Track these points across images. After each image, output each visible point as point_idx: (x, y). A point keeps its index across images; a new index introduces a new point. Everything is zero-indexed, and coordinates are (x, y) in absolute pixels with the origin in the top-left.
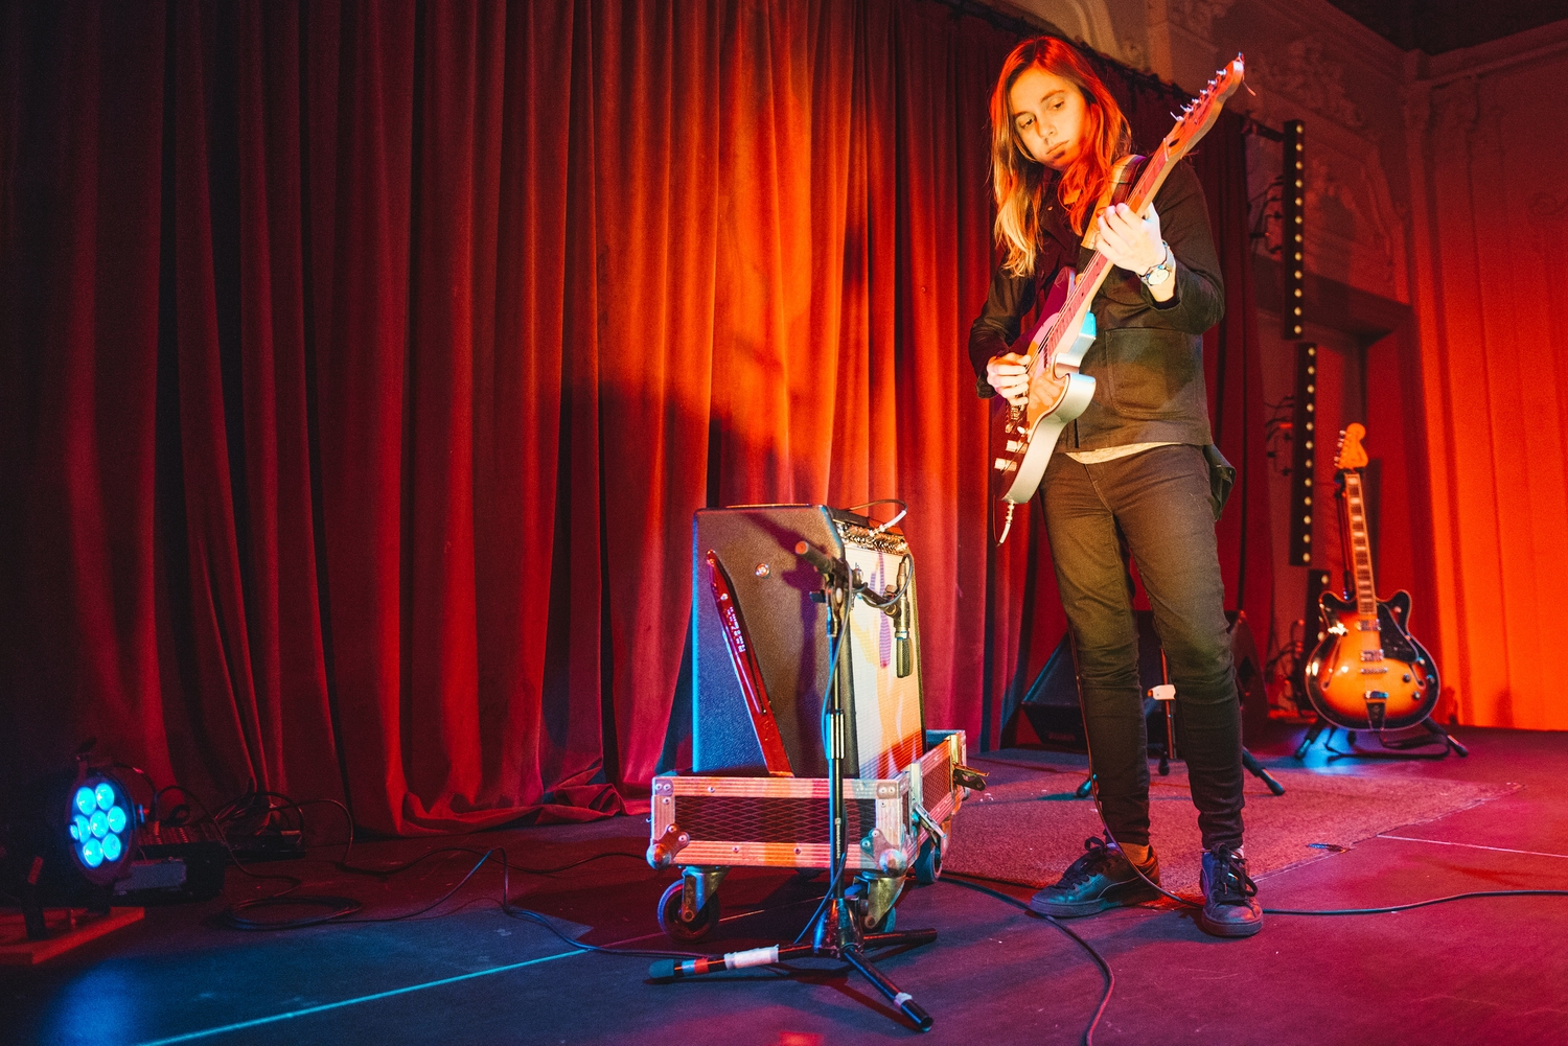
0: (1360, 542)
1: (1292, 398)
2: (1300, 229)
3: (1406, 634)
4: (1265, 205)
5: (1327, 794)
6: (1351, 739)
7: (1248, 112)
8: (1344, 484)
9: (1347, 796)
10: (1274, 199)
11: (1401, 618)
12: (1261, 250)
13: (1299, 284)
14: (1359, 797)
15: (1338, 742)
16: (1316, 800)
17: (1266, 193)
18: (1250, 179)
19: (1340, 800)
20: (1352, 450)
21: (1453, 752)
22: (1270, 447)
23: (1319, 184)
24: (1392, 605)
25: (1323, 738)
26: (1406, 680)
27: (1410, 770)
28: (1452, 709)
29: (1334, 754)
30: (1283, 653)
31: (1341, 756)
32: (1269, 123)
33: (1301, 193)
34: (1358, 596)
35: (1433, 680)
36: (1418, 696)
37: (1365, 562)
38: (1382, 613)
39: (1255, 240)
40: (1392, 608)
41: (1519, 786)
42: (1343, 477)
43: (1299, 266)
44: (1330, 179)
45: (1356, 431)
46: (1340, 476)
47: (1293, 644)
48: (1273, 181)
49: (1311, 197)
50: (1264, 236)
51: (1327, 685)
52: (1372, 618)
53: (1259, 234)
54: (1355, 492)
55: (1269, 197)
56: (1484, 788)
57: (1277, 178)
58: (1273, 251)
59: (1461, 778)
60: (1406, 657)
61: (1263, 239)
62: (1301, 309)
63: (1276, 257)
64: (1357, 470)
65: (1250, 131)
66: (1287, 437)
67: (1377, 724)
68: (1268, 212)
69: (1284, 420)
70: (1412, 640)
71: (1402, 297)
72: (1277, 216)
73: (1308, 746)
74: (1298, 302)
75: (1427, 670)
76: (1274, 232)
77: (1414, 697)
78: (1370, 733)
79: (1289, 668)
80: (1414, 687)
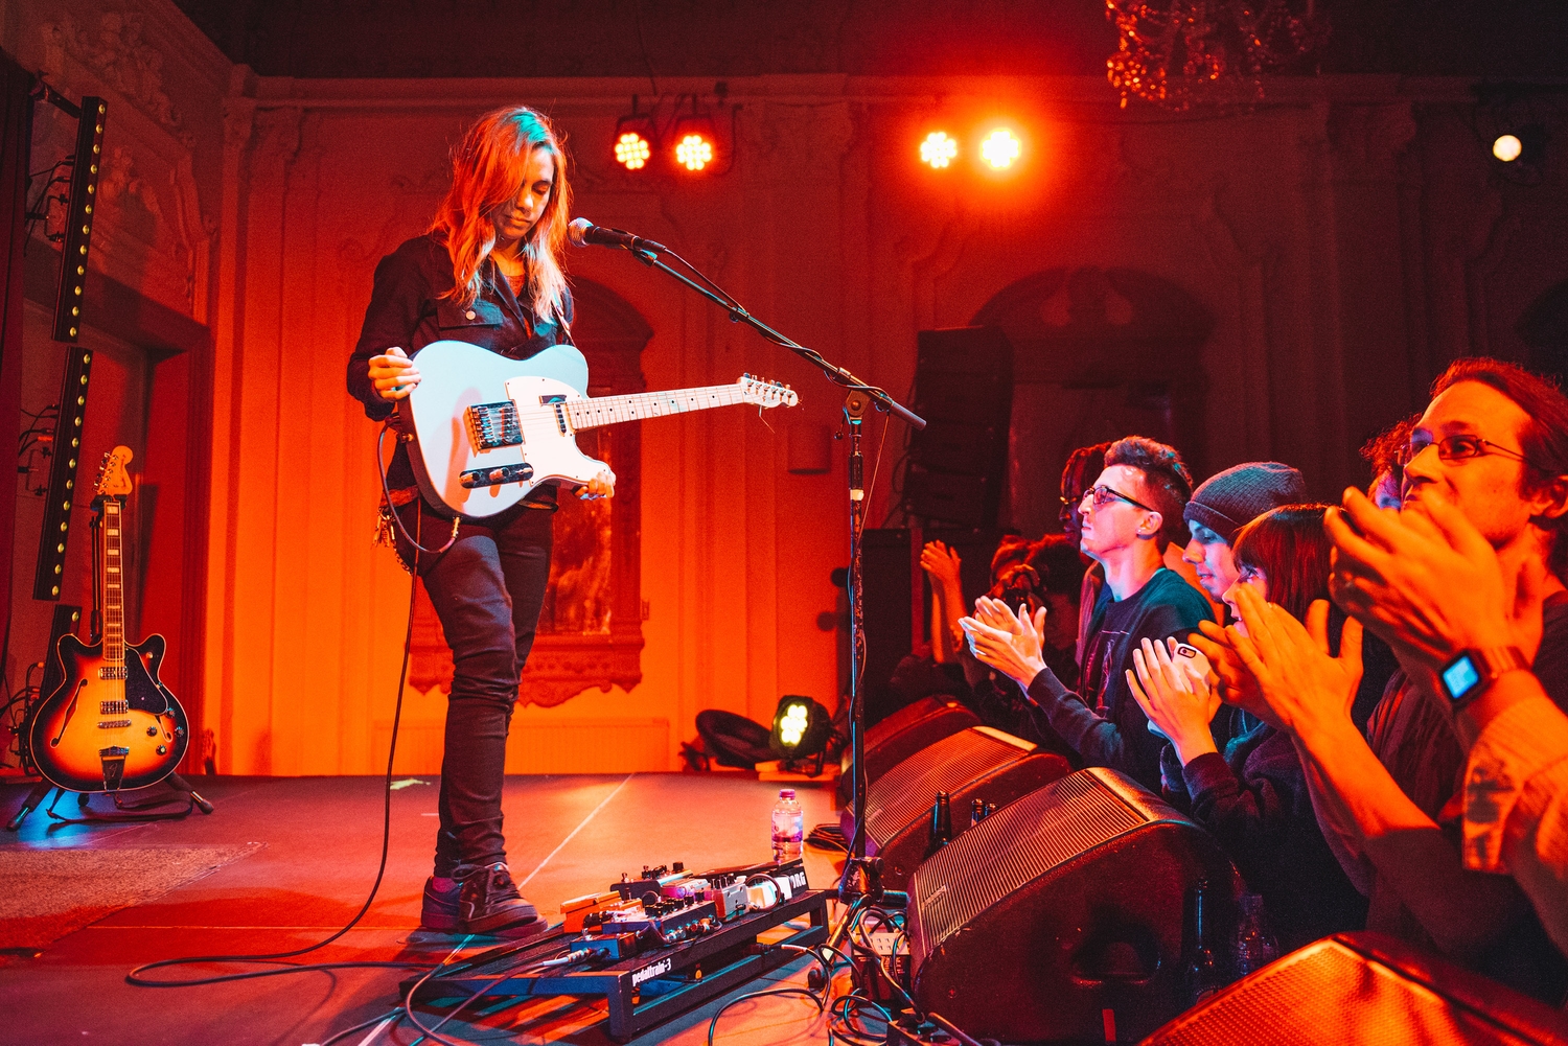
0: (114, 578)
1: (57, 408)
2: (89, 220)
3: (157, 682)
4: (50, 183)
5: (36, 876)
6: (83, 801)
7: (41, 74)
8: (102, 513)
9: (60, 878)
10: (60, 179)
11: (153, 665)
12: (38, 233)
13: (80, 281)
14: (77, 878)
15: (67, 806)
16: (21, 887)
17: (53, 169)
18: (35, 149)
19: (51, 883)
20: (116, 475)
21: (196, 809)
22: (23, 462)
23: (119, 176)
24: (143, 650)
25: (47, 803)
26: (151, 732)
27: (145, 834)
28: (209, 753)
29: (59, 821)
30: (13, 701)
31: (68, 822)
32: (67, 94)
33: (95, 179)
34: (104, 639)
35: (181, 733)
36: (163, 750)
37: (118, 602)
38: (132, 660)
39: (32, 221)
40: (144, 656)
41: (260, 845)
42: (102, 504)
43: (83, 261)
44: (133, 173)
45: (123, 454)
46: (98, 503)
47: (29, 689)
48: (64, 159)
49: (108, 189)
50: (44, 218)
51: (56, 742)
52: (119, 663)
53: (37, 215)
54: (113, 522)
55: (56, 176)
56: (222, 851)
57: (67, 158)
58: (52, 238)
59: (198, 841)
60: (153, 706)
61: (43, 222)
62: (79, 309)
63: (57, 245)
64: (120, 498)
65: (41, 95)
66: (45, 451)
67: (112, 784)
68: (51, 192)
69: (44, 432)
70: (162, 688)
71: (200, 316)
72: (62, 199)
73: (26, 814)
74: (78, 301)
75: (177, 720)
76: (58, 216)
77: (158, 751)
78: (104, 794)
79: (20, 717)
80: (162, 740)
